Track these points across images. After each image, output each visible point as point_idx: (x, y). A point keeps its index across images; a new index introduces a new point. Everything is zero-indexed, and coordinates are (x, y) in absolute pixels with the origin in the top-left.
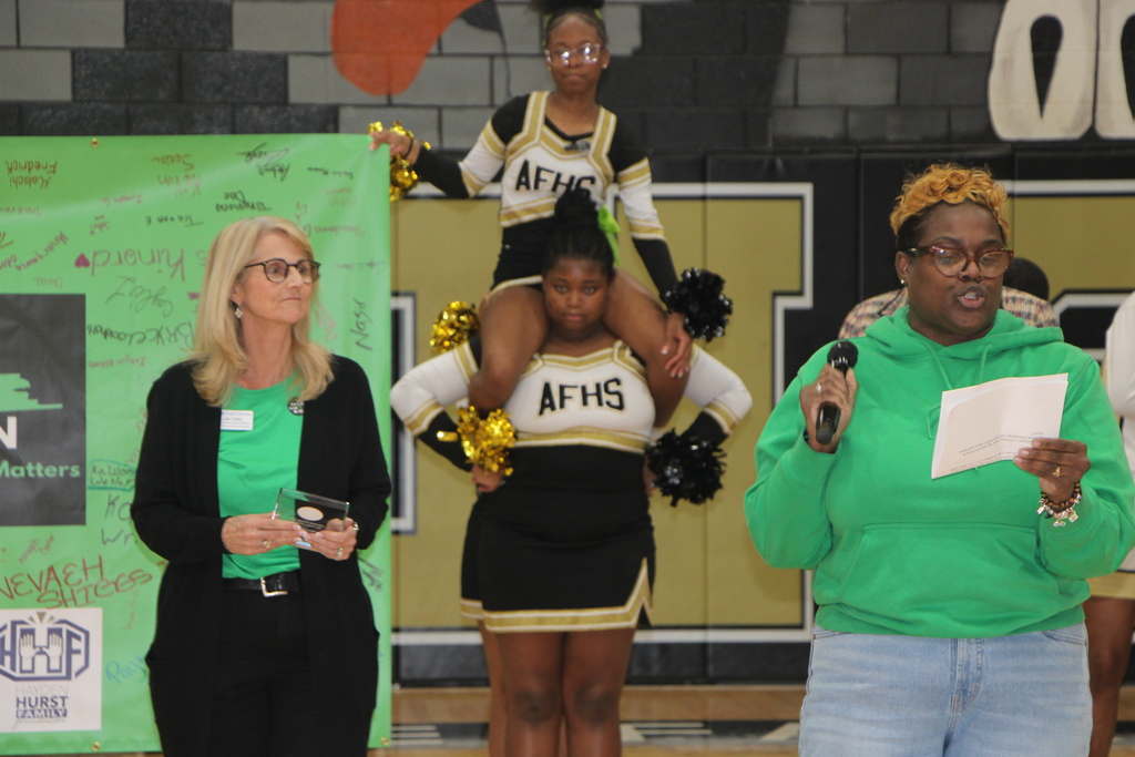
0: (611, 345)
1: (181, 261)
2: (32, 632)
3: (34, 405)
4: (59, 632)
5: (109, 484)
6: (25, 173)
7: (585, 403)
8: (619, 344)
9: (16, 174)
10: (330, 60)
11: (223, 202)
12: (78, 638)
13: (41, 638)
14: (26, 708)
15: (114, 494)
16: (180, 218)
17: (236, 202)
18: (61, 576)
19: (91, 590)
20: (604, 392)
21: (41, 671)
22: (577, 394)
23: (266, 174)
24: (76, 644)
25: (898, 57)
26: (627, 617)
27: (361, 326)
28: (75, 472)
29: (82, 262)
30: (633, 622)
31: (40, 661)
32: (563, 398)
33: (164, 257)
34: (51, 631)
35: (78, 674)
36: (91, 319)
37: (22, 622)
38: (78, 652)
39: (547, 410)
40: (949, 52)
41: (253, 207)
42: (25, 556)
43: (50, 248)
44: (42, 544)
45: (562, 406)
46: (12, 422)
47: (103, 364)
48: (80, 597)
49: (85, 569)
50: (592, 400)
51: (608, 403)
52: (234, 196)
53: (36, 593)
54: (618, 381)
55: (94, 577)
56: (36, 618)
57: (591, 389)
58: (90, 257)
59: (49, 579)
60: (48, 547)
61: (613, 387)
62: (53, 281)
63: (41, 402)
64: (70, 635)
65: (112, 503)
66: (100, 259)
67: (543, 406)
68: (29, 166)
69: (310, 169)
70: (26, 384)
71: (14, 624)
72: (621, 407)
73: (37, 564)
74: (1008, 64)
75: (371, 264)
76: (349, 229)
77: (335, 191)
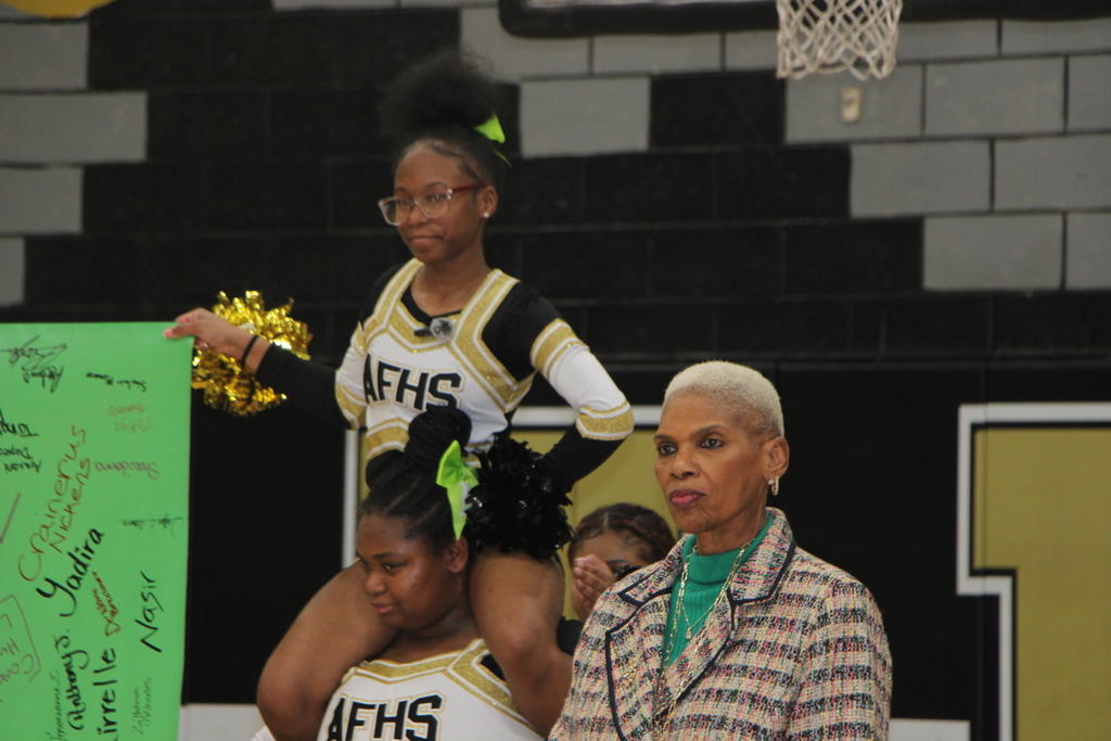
0: (462, 648)
7: (379, 732)
22: (371, 719)
23: (32, 379)
27: (149, 615)
32: (352, 723)
41: (14, 431)
45: (349, 736)
50: (389, 728)
51: (409, 735)
54: (435, 701)
61: (424, 710)
67: (330, 738)
69: (89, 375)
75: (165, 521)
76: (139, 466)
77: (122, 410)
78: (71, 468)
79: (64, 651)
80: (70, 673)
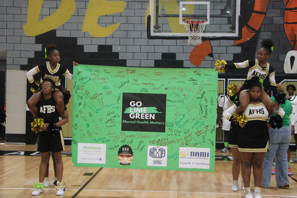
0: (261, 103)
1: (182, 89)
2: (156, 150)
3: (157, 112)
4: (160, 150)
5: (169, 126)
6: (158, 74)
7: (257, 113)
8: (262, 102)
9: (156, 74)
10: (189, 61)
11: (190, 79)
12: (163, 151)
13: (157, 151)
14: (155, 162)
15: (170, 127)
16: (182, 82)
17: (192, 80)
18: (161, 141)
19: (166, 143)
20: (260, 111)
21: (157, 156)
22: (256, 111)
23: (197, 75)
24: (163, 152)
25: (271, 61)
26: (265, 150)
27: (212, 101)
28: (164, 124)
29: (166, 89)
30: (266, 151)
31: (157, 154)
32: (253, 112)
33: (179, 88)
34: (159, 150)
35: (163, 157)
36: (167, 98)
37: (155, 148)
38: (163, 153)
39: (251, 114)
40: (278, 61)
41: (195, 81)
42: (155, 137)
43: (161, 86)
44: (158, 135)
45: (253, 113)
46: (154, 115)
47: (169, 106)
48: (164, 144)
49: (165, 140)
50: (259, 112)
51: (261, 113)
52: (192, 78)
53: (157, 143)
54: (263, 109)
55: (166, 141)
56: (157, 147)
57: (258, 110)
58: (167, 88)
59: (159, 141)
60: (159, 136)
61: (262, 110)
62: (161, 92)
63: (159, 112)
64: (162, 151)
65: (169, 129)
66: (169, 88)
67: (250, 114)
68: (158, 73)
69: (204, 74)
70: (156, 109)
71: (153, 148)
72: (264, 113)
73: (157, 139)
74: (287, 63)
75: (214, 91)
76: (211, 85)
77: (208, 78)
78: (201, 85)
79: (200, 105)
80: (201, 107)
